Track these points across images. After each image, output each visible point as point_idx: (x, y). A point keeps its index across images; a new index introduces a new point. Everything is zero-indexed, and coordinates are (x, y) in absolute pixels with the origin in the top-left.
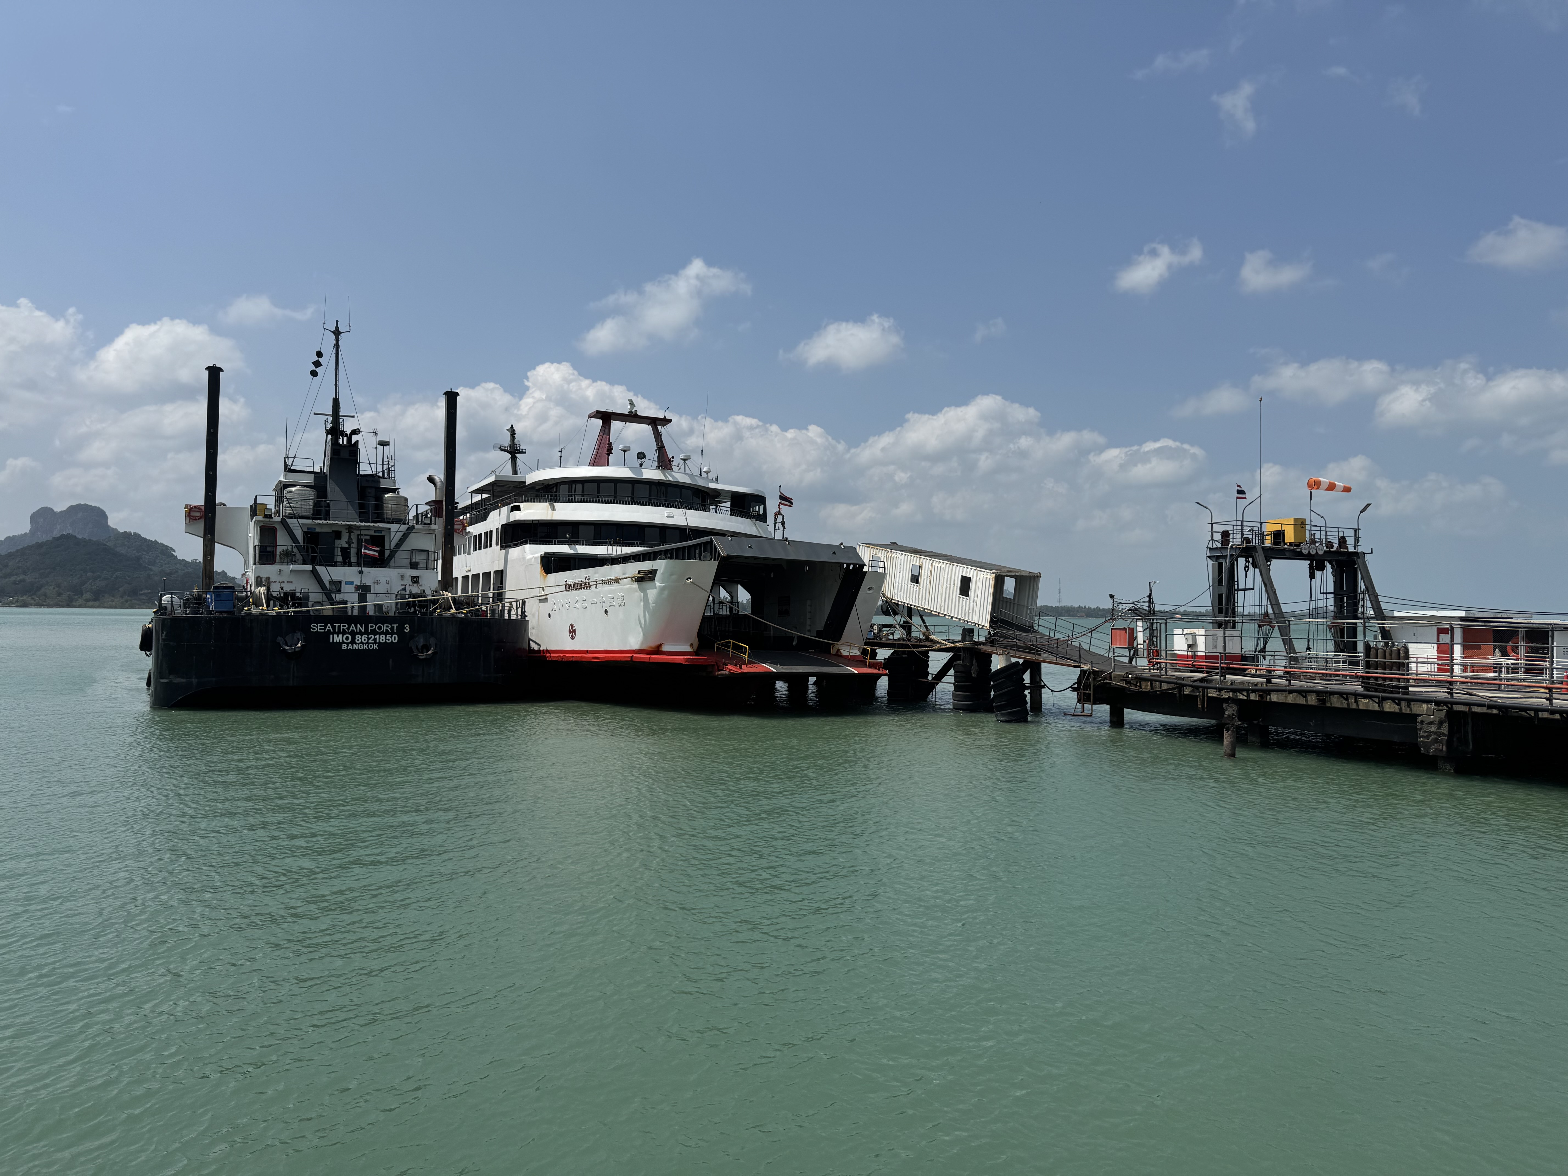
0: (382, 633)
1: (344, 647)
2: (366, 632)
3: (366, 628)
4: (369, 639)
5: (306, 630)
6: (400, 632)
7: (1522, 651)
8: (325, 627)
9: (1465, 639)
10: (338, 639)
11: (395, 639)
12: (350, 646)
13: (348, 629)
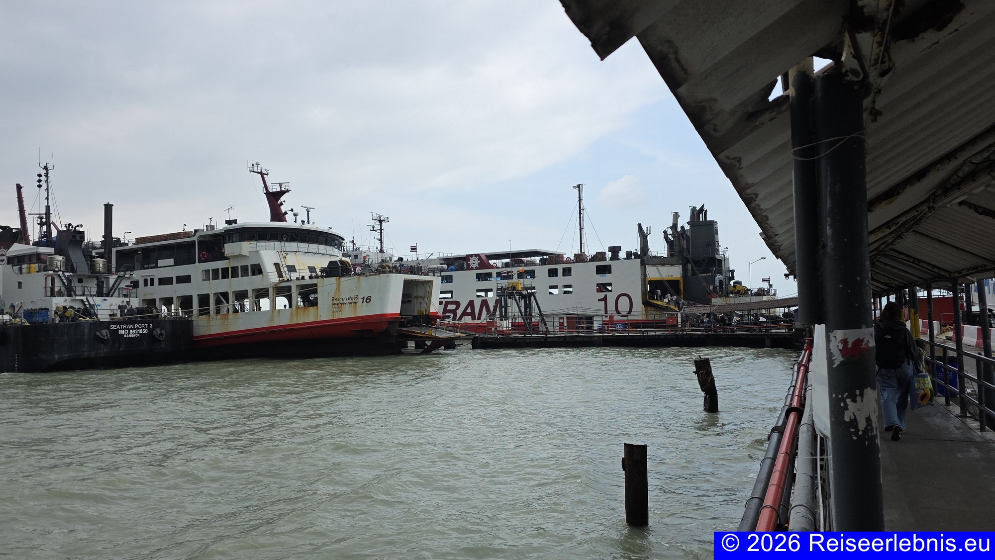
0: (141, 328)
1: (125, 336)
2: (134, 329)
3: (134, 326)
4: (136, 332)
5: (108, 328)
6: (148, 328)
7: (585, 323)
8: (117, 326)
9: (567, 319)
10: (122, 332)
11: (146, 331)
12: (128, 336)
13: (127, 327)
